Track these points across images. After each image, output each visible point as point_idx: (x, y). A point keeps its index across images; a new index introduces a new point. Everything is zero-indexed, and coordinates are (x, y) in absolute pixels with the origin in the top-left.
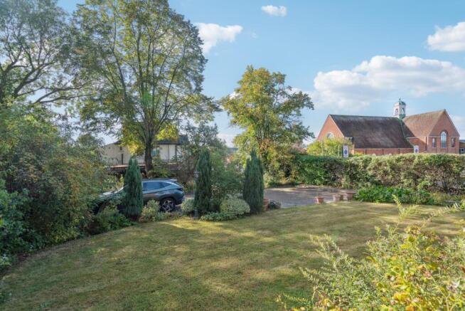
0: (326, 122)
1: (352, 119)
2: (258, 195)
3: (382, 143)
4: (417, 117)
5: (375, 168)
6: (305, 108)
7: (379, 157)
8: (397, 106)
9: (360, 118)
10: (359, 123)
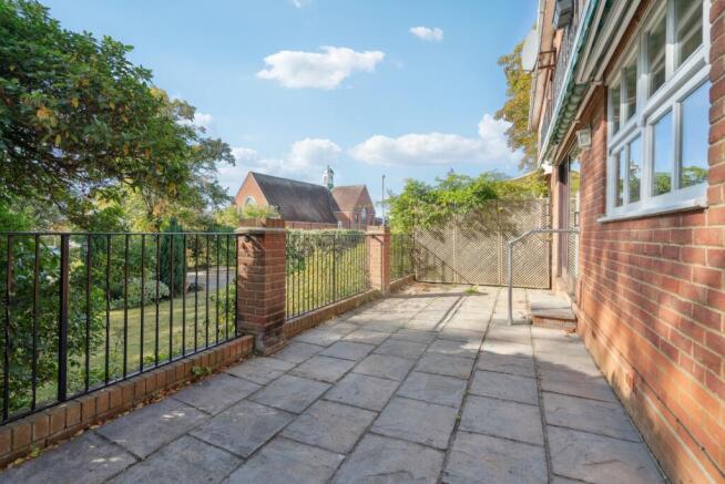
0: (246, 180)
1: (278, 182)
2: (181, 273)
3: (310, 216)
4: (344, 190)
5: (304, 244)
6: (223, 161)
7: (307, 232)
8: (326, 174)
9: (288, 183)
10: (287, 188)
